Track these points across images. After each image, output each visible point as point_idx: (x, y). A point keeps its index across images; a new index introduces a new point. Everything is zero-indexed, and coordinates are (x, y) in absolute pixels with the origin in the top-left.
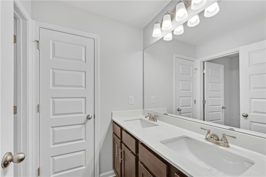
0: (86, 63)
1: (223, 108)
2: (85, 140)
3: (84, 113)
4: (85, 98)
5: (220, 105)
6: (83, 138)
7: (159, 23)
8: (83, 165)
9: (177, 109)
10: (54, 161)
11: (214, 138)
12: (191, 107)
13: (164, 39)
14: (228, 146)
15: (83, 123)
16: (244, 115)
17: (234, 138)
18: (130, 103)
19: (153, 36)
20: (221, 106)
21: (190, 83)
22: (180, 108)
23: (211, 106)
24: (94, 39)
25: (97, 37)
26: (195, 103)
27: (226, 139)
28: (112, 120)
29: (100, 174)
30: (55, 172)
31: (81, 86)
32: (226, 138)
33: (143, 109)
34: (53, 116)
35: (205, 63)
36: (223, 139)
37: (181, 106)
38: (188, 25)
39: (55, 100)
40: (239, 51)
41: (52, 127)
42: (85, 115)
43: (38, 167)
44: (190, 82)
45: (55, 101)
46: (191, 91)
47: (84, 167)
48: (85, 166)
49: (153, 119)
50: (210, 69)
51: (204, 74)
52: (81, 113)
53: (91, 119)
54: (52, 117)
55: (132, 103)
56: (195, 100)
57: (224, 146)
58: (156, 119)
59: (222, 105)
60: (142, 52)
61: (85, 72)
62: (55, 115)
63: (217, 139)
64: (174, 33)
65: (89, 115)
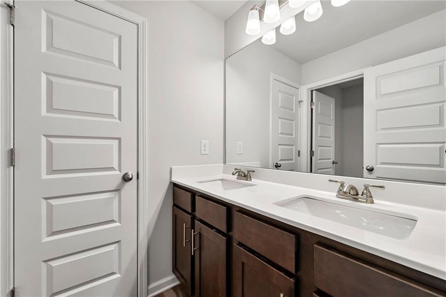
0: (120, 69)
1: (333, 163)
2: (120, 222)
3: (117, 169)
4: (119, 139)
5: (330, 159)
6: (116, 218)
7: (256, 9)
8: (115, 272)
9: (275, 164)
10: (50, 270)
11: (352, 193)
12: (293, 161)
13: (263, 41)
14: (372, 202)
15: (113, 189)
16: (368, 168)
17: (381, 188)
18: (203, 152)
19: (247, 32)
20: (331, 161)
21: (293, 124)
22: (279, 163)
23: (320, 159)
24: (138, 25)
25: (143, 22)
26: (299, 156)
27: (369, 192)
28: (171, 182)
29: (148, 284)
30: (54, 292)
31: (112, 116)
32: (368, 189)
33: (225, 162)
34: (48, 174)
35: (314, 92)
36: (365, 191)
37: (281, 160)
38: (304, 18)
39: (52, 140)
40: (363, 74)
41: (46, 199)
42: (118, 172)
43: (11, 288)
44: (291, 122)
45: (53, 142)
46: (294, 136)
47: (118, 276)
48: (120, 274)
49: (245, 176)
50: (319, 103)
51: (312, 109)
52: (112, 169)
53: (131, 181)
54: (44, 176)
55: (205, 153)
56: (299, 151)
57: (367, 202)
58: (250, 177)
59: (333, 159)
60: (222, 63)
61: (120, 88)
62: (51, 171)
63: (355, 193)
64: (281, 31)
65: (126, 174)
